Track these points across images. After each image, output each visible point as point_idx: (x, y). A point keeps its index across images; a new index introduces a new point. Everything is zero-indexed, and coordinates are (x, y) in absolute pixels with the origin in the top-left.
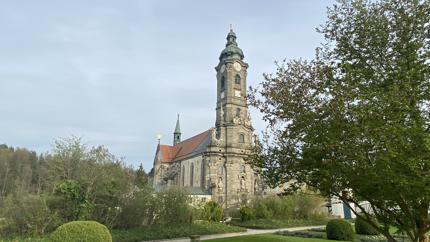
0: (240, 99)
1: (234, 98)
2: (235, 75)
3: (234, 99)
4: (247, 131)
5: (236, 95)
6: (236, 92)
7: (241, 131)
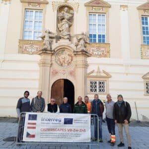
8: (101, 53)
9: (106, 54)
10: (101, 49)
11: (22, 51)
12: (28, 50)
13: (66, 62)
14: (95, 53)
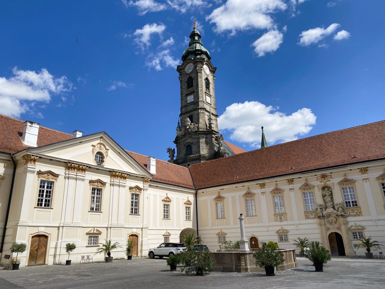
0: (193, 103)
1: (186, 106)
2: (186, 80)
3: (185, 108)
4: (195, 138)
5: (188, 101)
6: (189, 98)
7: (189, 140)
8: (356, 214)
9: (359, 214)
10: (355, 211)
11: (307, 217)
12: (310, 217)
13: (333, 222)
14: (351, 214)
